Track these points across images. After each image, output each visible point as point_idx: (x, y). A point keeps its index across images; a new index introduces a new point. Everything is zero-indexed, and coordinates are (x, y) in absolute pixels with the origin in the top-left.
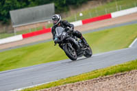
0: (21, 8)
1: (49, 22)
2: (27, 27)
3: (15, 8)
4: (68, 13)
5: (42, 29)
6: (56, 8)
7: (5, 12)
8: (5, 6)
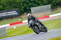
0: (36, 6)
1: (48, 13)
2: (38, 15)
3: (33, 6)
4: (57, 9)
5: (45, 16)
6: (51, 7)
7: (28, 8)
8: (29, 5)
